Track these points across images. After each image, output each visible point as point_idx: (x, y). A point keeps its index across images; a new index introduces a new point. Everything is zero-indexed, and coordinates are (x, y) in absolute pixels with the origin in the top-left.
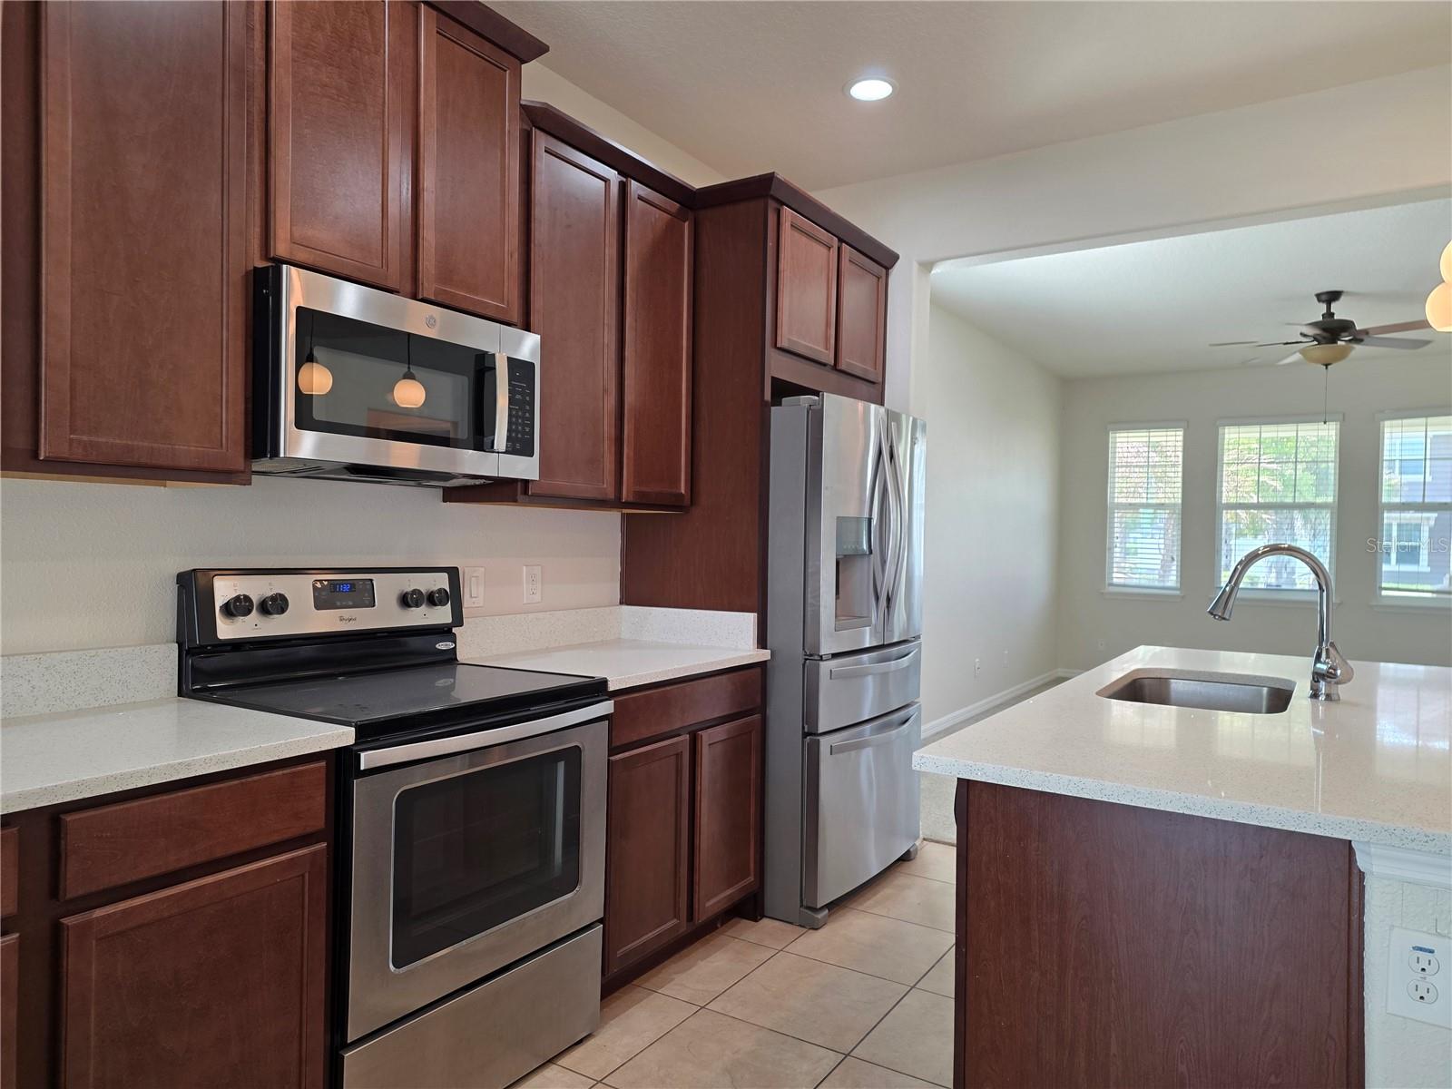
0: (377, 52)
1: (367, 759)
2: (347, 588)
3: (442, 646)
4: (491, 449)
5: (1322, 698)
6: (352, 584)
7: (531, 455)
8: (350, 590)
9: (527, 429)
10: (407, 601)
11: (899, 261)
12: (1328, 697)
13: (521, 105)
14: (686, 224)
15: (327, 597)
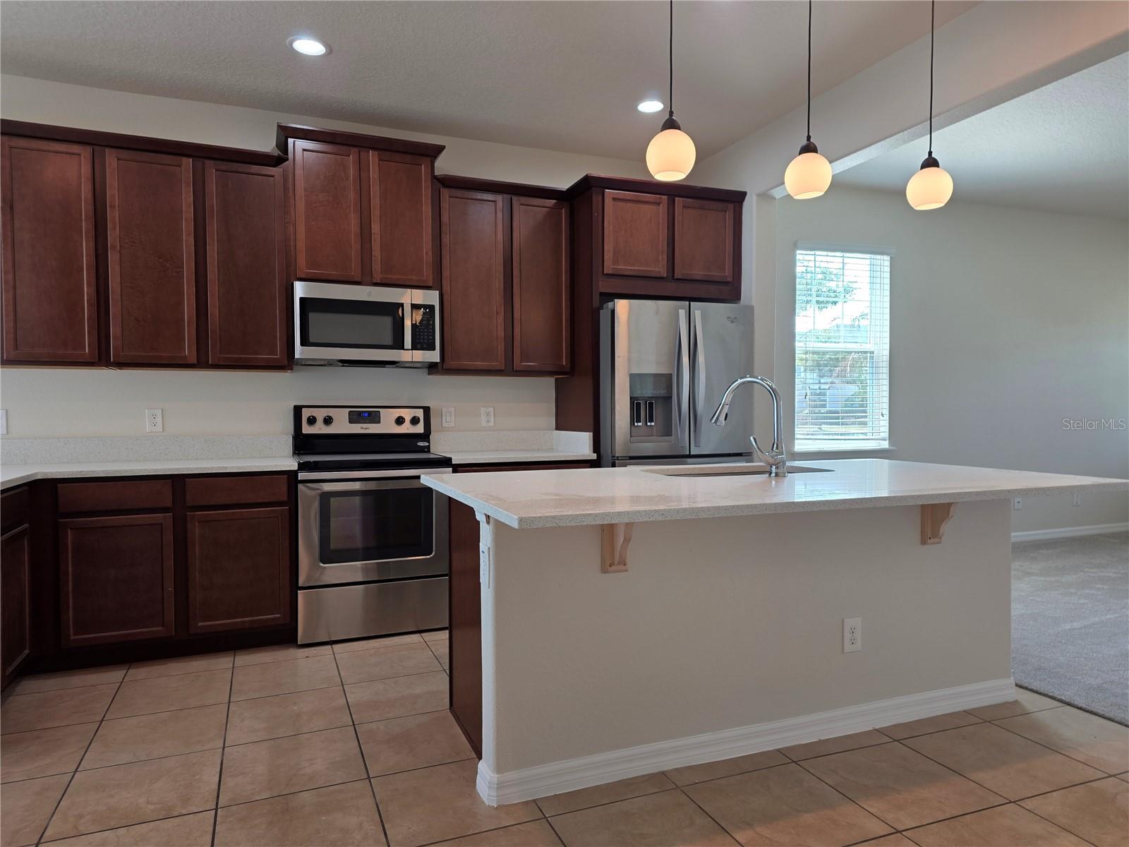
0: (347, 179)
1: (301, 476)
2: (366, 415)
3: (421, 444)
4: (403, 348)
5: (773, 475)
6: (370, 413)
7: (434, 349)
8: (368, 416)
9: (431, 337)
10: (400, 421)
11: (747, 195)
12: (777, 475)
13: (435, 178)
14: (563, 210)
15: (356, 417)
